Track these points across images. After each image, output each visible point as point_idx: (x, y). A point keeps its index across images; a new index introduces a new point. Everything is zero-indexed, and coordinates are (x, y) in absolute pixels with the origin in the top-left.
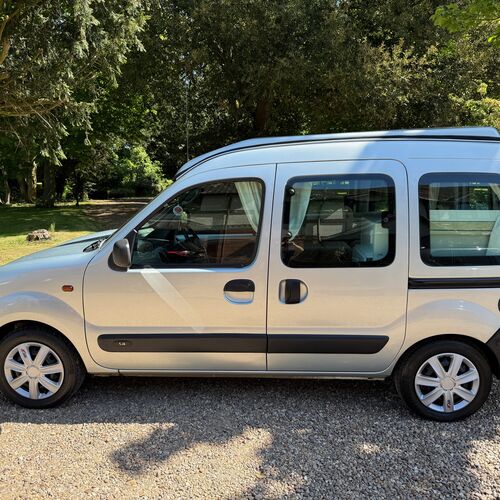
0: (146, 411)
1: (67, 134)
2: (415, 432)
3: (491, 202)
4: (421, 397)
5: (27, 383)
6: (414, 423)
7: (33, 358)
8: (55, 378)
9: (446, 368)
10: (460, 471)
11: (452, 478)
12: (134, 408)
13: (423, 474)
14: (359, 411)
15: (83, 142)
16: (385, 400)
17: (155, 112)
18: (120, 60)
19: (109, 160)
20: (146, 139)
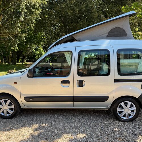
0: (38, 119)
1: (19, 43)
2: (117, 125)
3: (138, 57)
4: (119, 115)
5: (4, 111)
6: (117, 122)
7: (5, 104)
8: (12, 109)
9: (126, 106)
10: (130, 136)
11: (128, 138)
12: (35, 118)
13: (119, 137)
14: (101, 119)
15: (23, 44)
16: (109, 116)
17: (45, 38)
18: (34, 22)
19: (32, 51)
20: (42, 45)
